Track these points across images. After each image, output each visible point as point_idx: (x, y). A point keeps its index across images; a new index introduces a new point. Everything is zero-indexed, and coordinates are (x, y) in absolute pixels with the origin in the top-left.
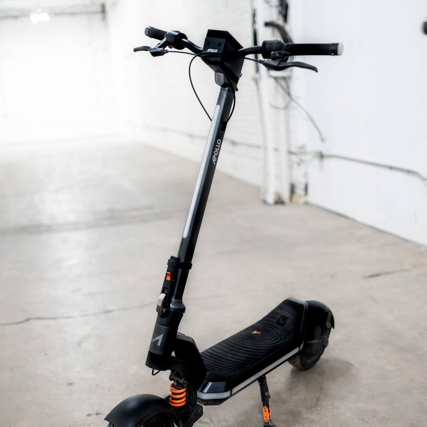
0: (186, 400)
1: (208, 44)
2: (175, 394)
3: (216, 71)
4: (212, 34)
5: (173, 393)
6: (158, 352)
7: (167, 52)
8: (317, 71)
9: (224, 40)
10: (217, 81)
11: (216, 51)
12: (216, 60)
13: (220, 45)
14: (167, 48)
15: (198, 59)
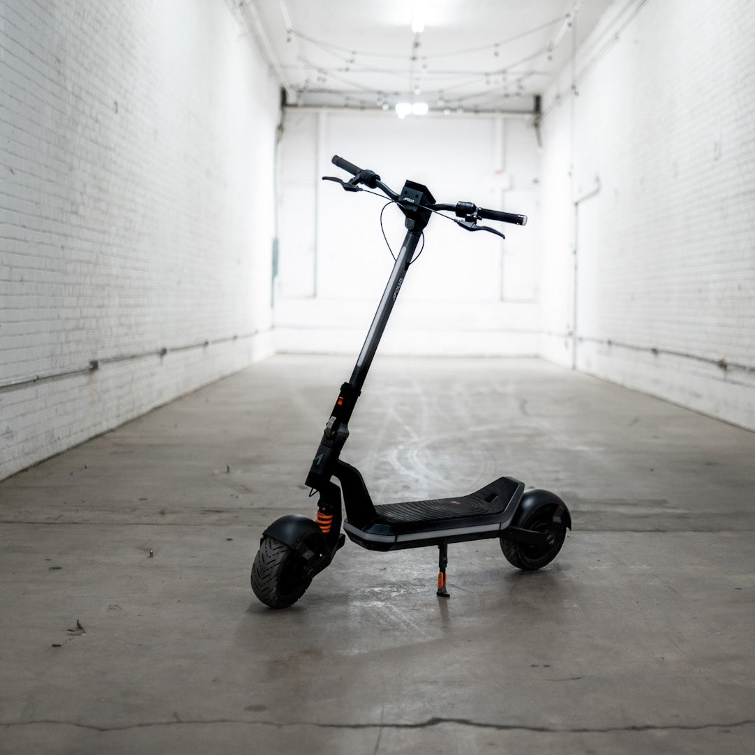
0: (330, 528)
1: (405, 193)
2: (322, 520)
3: (407, 217)
4: (409, 185)
5: (319, 518)
6: (319, 472)
7: (361, 190)
8: (504, 238)
9: (422, 193)
10: (407, 225)
11: (413, 201)
12: (412, 210)
13: (417, 196)
14: (359, 185)
15: (395, 205)
